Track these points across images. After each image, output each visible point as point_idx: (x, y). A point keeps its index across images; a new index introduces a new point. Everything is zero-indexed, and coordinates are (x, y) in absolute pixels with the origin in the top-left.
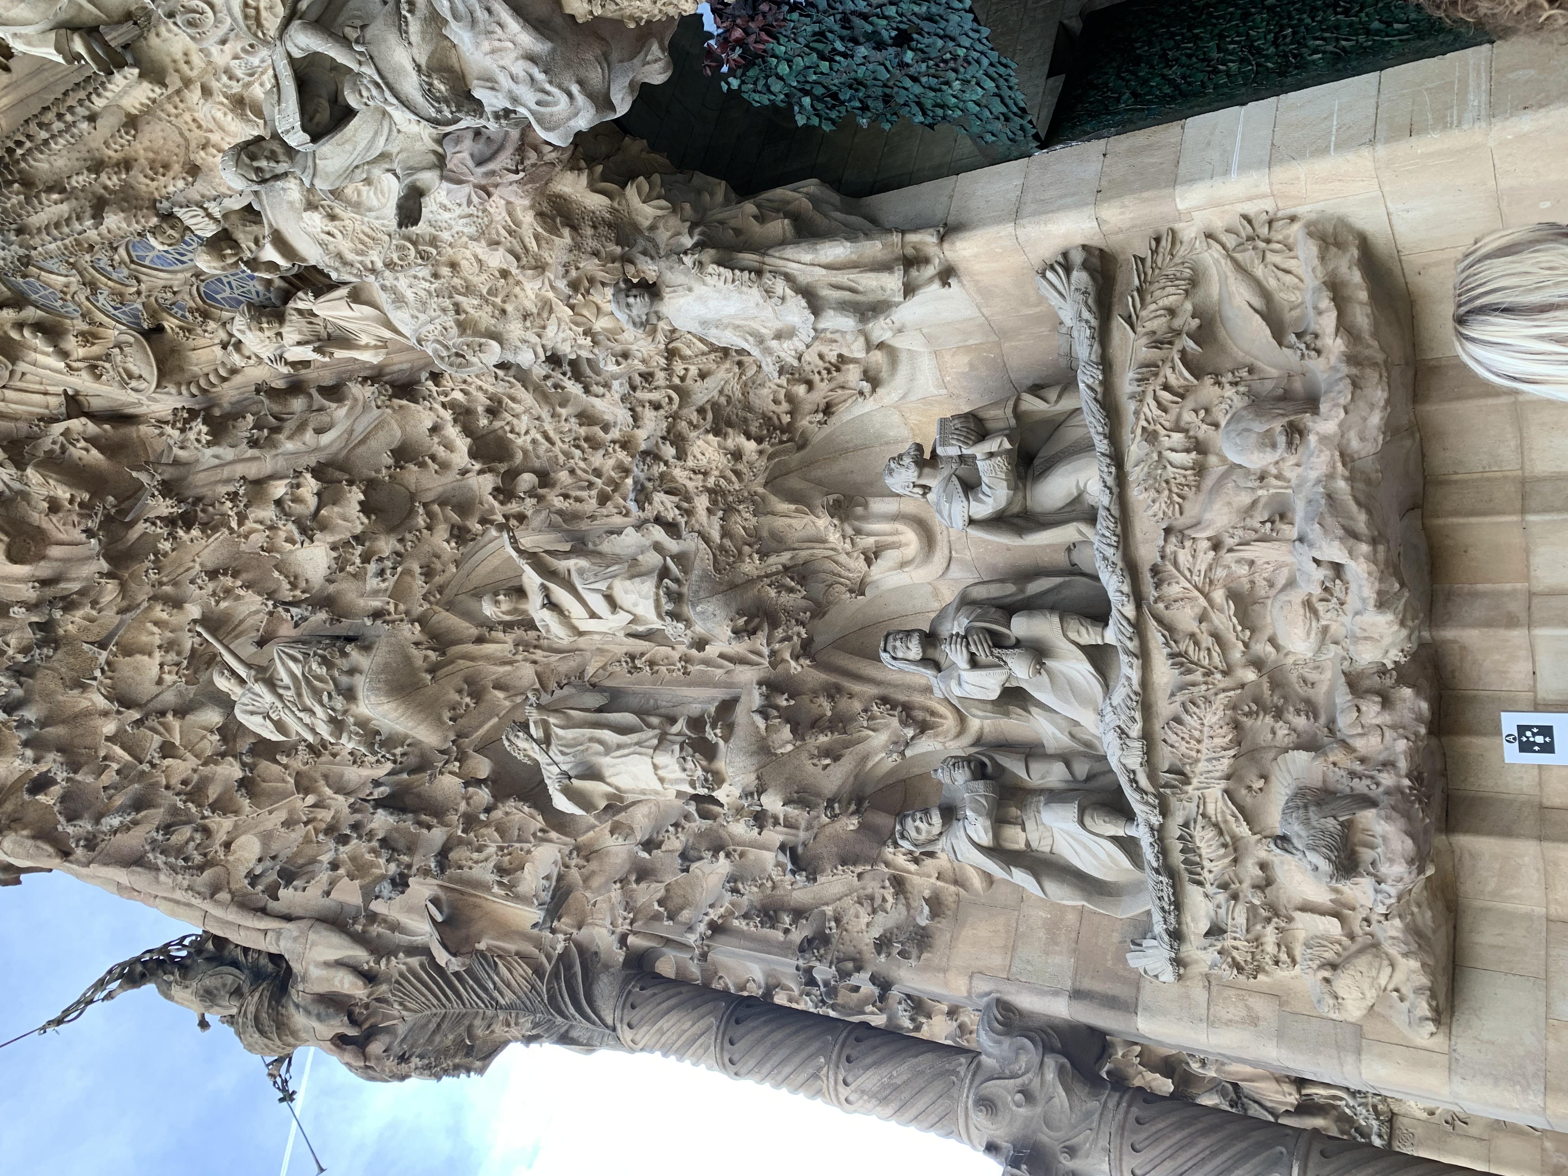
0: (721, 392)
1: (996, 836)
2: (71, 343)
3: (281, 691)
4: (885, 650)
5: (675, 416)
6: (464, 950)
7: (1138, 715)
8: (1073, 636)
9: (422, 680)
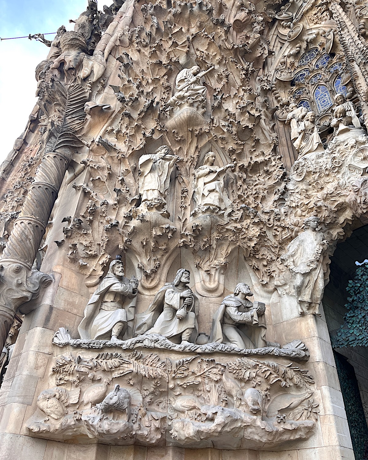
0: (269, 239)
1: (112, 292)
2: (291, 60)
3: (193, 84)
4: (186, 270)
5: (265, 225)
6: (91, 112)
7: (162, 347)
8: (187, 331)
9: (190, 128)
